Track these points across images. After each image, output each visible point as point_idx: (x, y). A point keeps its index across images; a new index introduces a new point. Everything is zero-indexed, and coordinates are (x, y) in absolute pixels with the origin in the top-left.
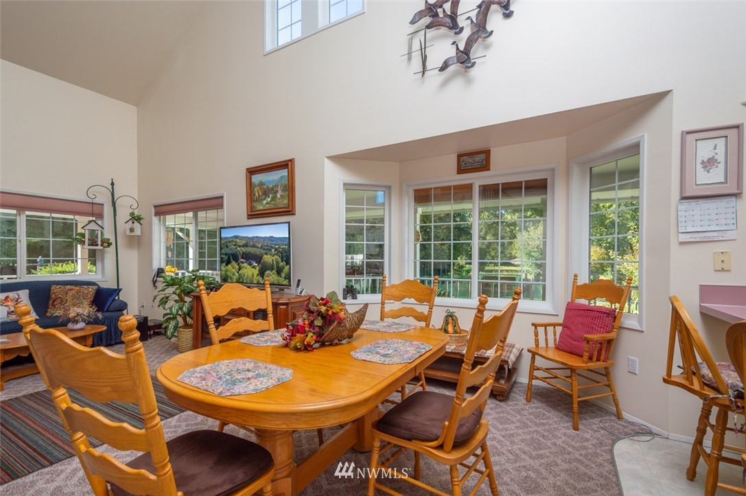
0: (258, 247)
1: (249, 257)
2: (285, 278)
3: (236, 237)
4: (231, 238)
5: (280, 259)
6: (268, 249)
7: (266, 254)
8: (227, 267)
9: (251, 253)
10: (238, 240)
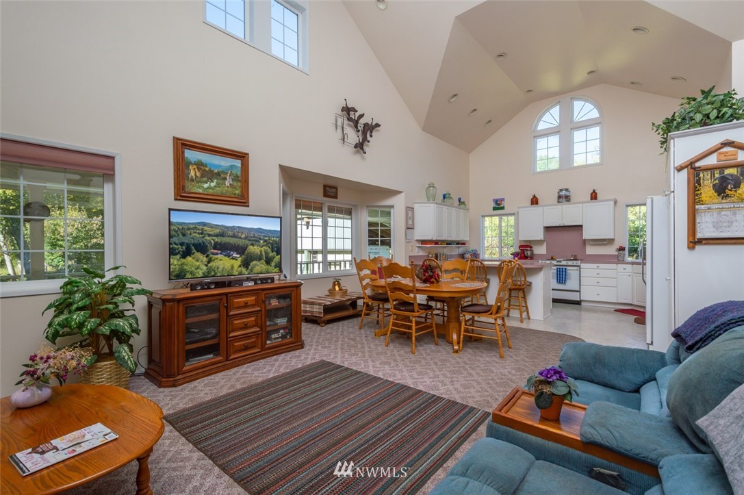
0: (240, 238)
1: (225, 248)
2: (275, 267)
4: (190, 223)
5: (269, 250)
6: (254, 240)
7: (253, 245)
8: (183, 260)
9: (229, 243)
10: (205, 228)
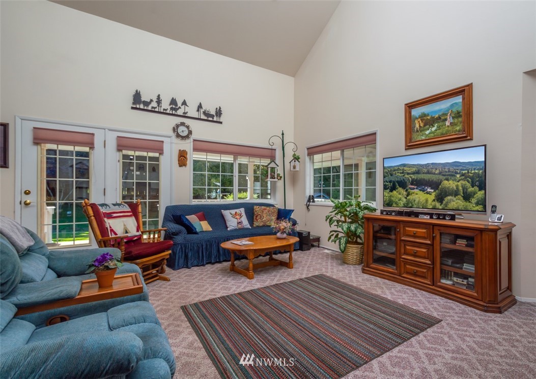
0: (434, 174)
1: (420, 184)
2: (477, 204)
3: (404, 165)
4: (395, 166)
5: (468, 185)
6: (450, 175)
7: (447, 180)
8: (391, 193)
9: (424, 179)
10: (405, 168)
